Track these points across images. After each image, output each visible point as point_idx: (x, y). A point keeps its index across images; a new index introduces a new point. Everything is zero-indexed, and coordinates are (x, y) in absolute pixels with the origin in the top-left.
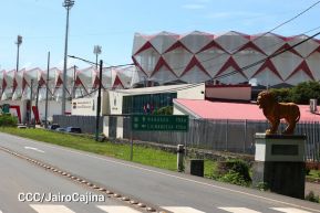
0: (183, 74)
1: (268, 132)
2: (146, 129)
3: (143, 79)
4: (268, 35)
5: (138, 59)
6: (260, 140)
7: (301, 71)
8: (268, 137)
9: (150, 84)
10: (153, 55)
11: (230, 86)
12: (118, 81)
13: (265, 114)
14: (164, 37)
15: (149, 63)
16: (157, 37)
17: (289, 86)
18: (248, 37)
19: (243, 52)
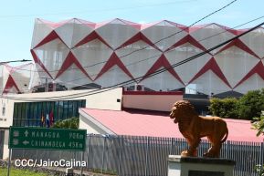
0: (99, 75)
1: (184, 154)
2: (28, 146)
3: (44, 81)
4: (212, 27)
5: (39, 53)
6: (174, 164)
7: (256, 75)
8: (183, 160)
9: (51, 88)
10: (59, 50)
11: (161, 93)
12: (11, 83)
13: (182, 130)
14: (74, 26)
15: (54, 59)
16: (67, 25)
17: (238, 95)
18: (186, 29)
19: (178, 48)
